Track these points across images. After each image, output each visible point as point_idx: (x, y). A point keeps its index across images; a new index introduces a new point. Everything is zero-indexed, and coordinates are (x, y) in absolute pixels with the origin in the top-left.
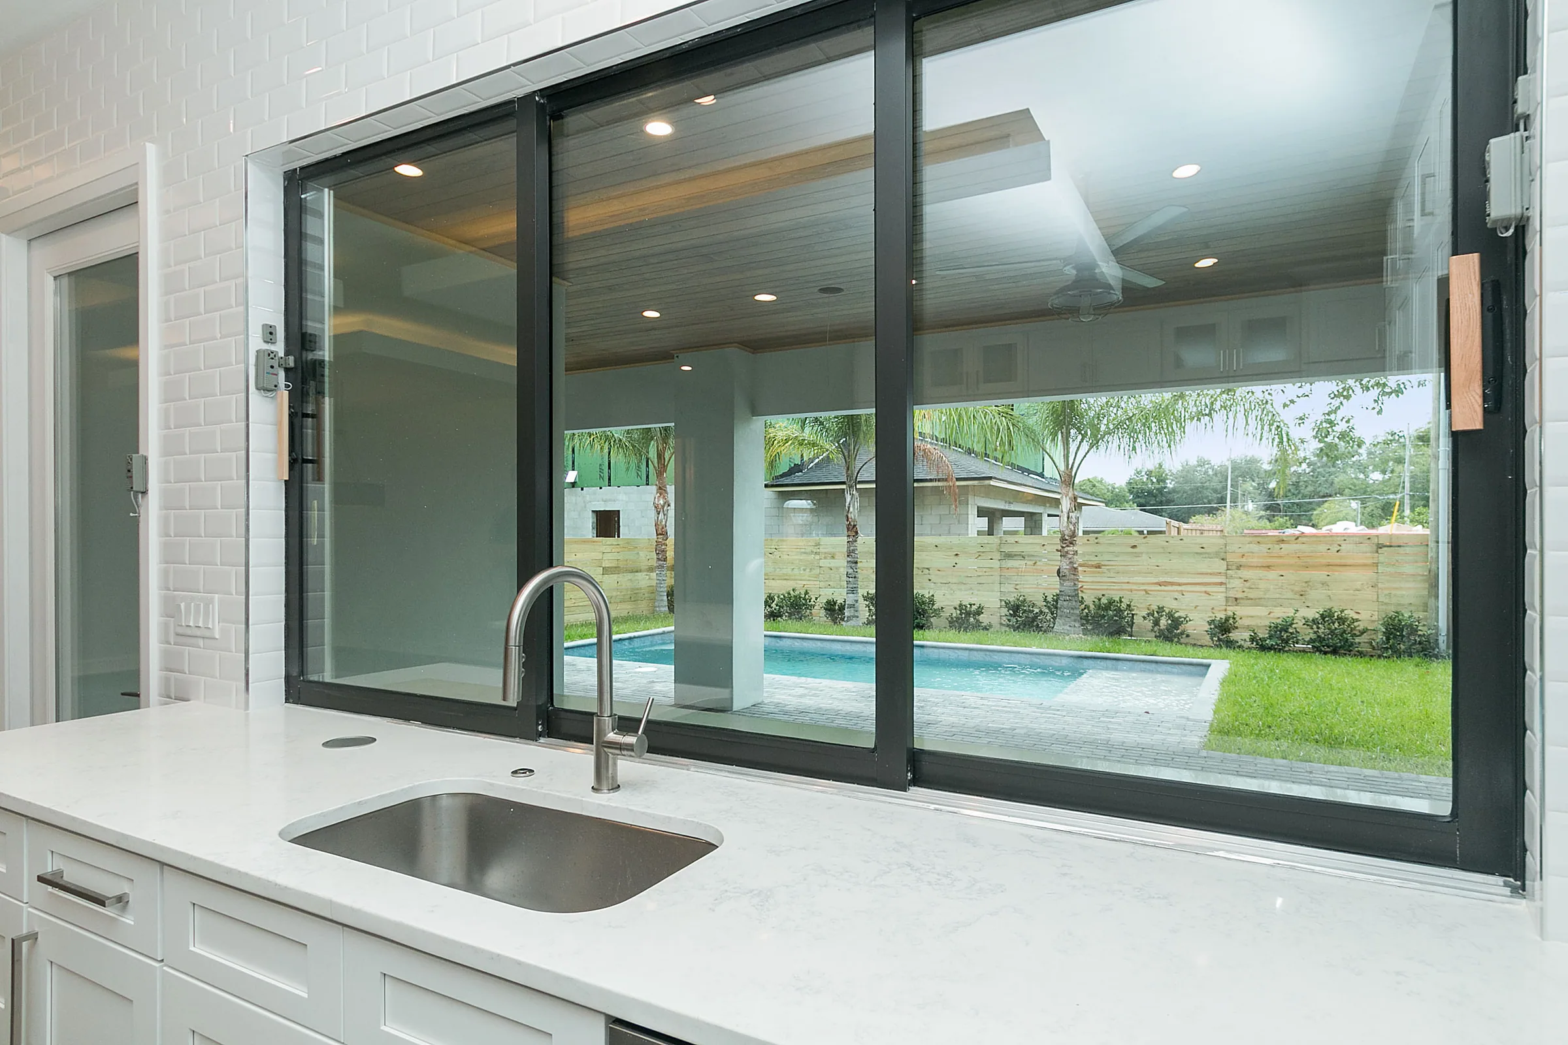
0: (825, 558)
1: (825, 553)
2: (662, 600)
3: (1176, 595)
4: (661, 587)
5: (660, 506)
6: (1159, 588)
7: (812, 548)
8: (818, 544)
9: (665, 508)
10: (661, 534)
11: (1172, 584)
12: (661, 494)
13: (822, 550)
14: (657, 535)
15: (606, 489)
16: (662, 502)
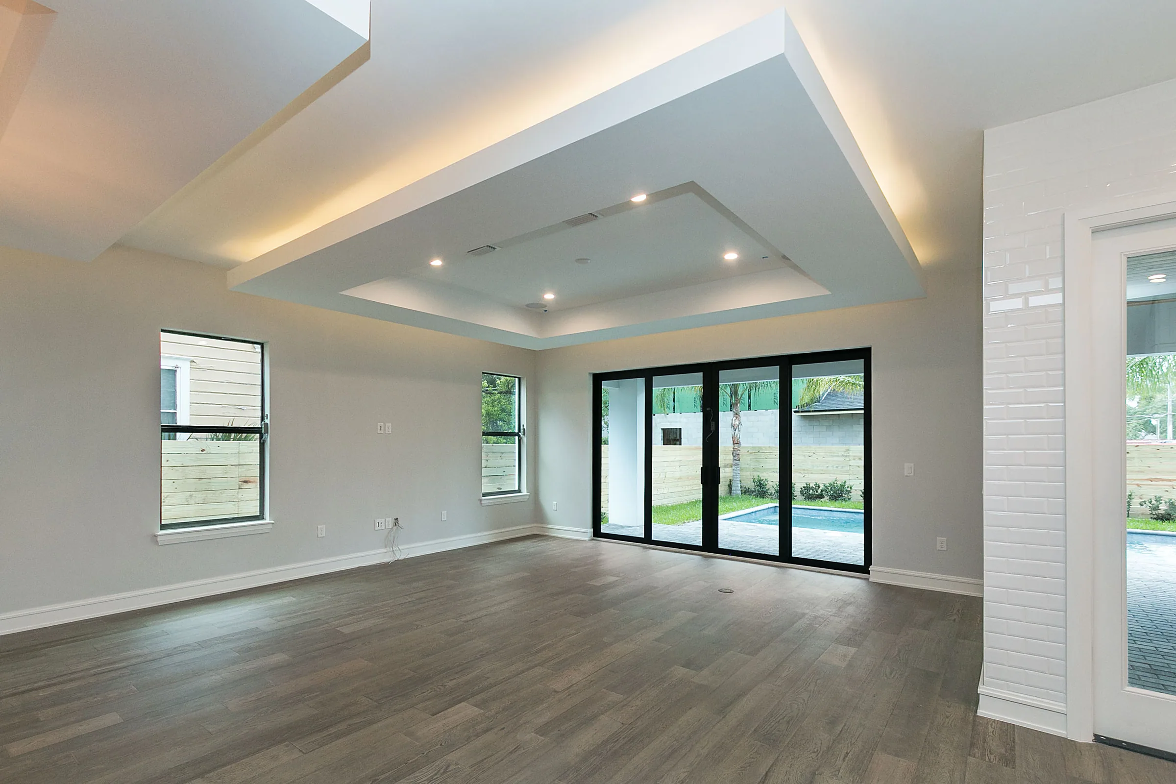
0: (854, 459)
1: (854, 456)
2: (737, 486)
3: (1167, 488)
4: (737, 478)
5: (736, 426)
6: (1150, 483)
7: (842, 453)
8: (848, 450)
9: (739, 427)
10: (736, 444)
11: (1163, 480)
12: (736, 418)
13: (851, 454)
14: (734, 444)
15: (671, 415)
16: (737, 423)
